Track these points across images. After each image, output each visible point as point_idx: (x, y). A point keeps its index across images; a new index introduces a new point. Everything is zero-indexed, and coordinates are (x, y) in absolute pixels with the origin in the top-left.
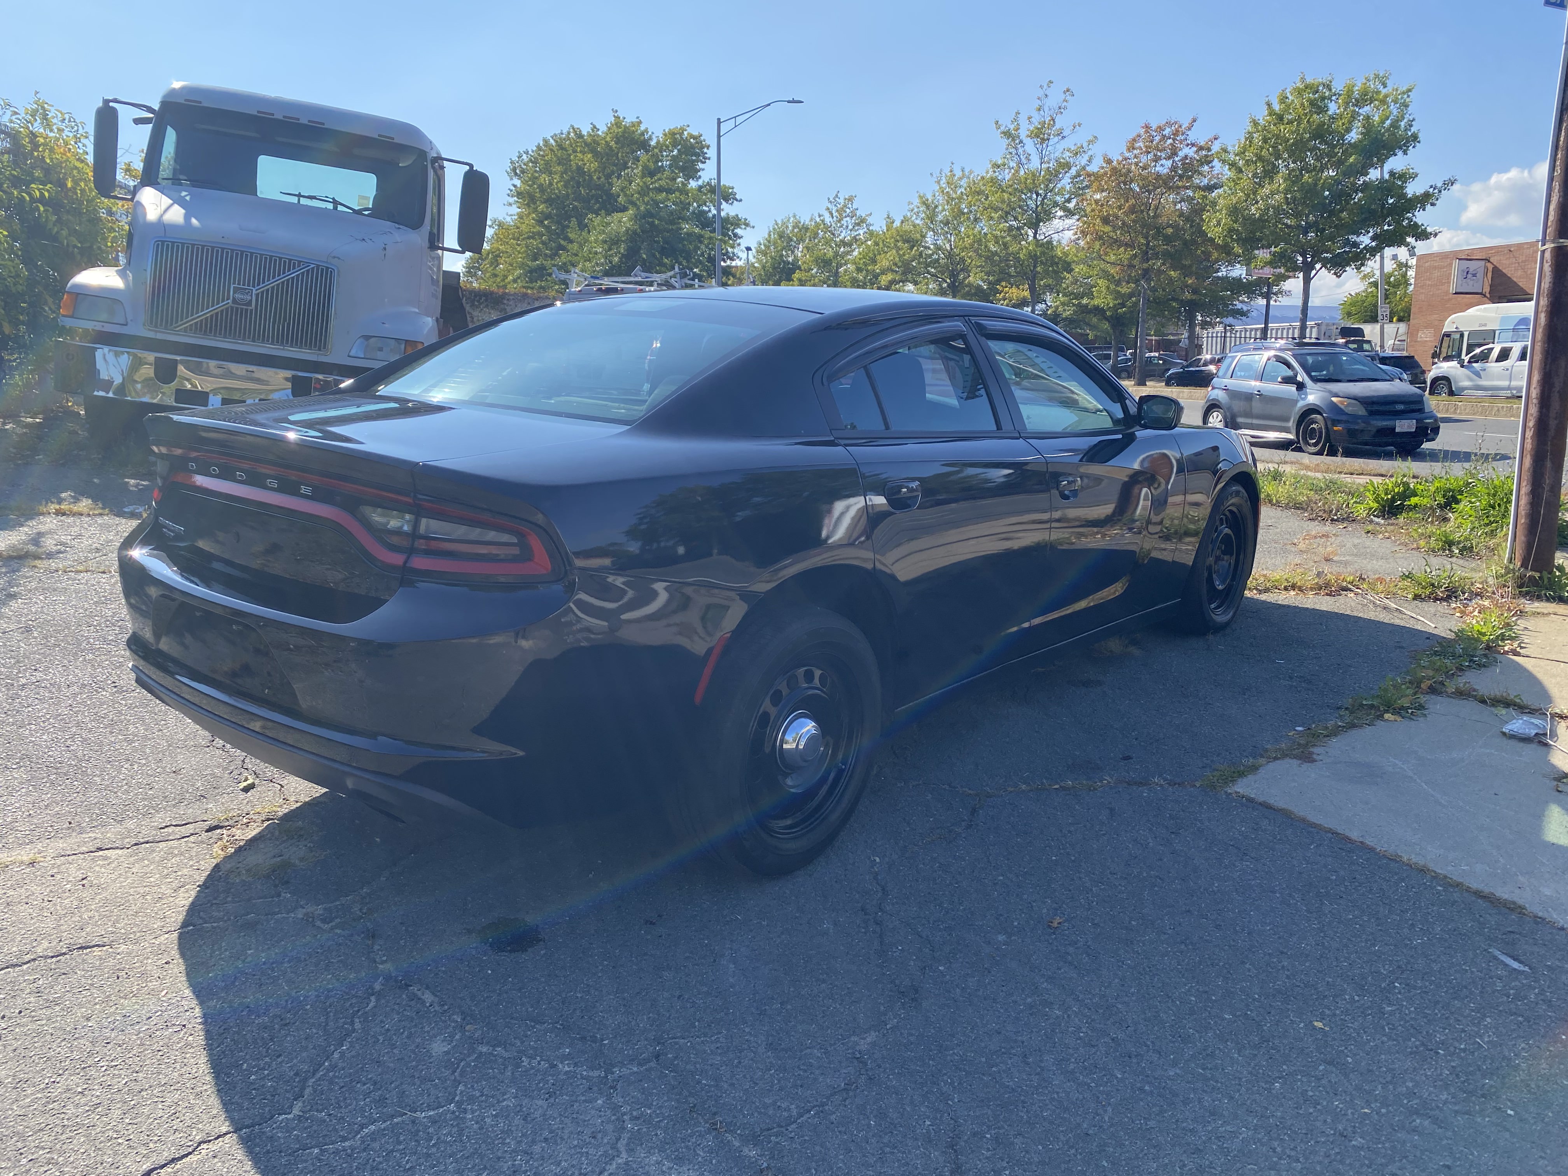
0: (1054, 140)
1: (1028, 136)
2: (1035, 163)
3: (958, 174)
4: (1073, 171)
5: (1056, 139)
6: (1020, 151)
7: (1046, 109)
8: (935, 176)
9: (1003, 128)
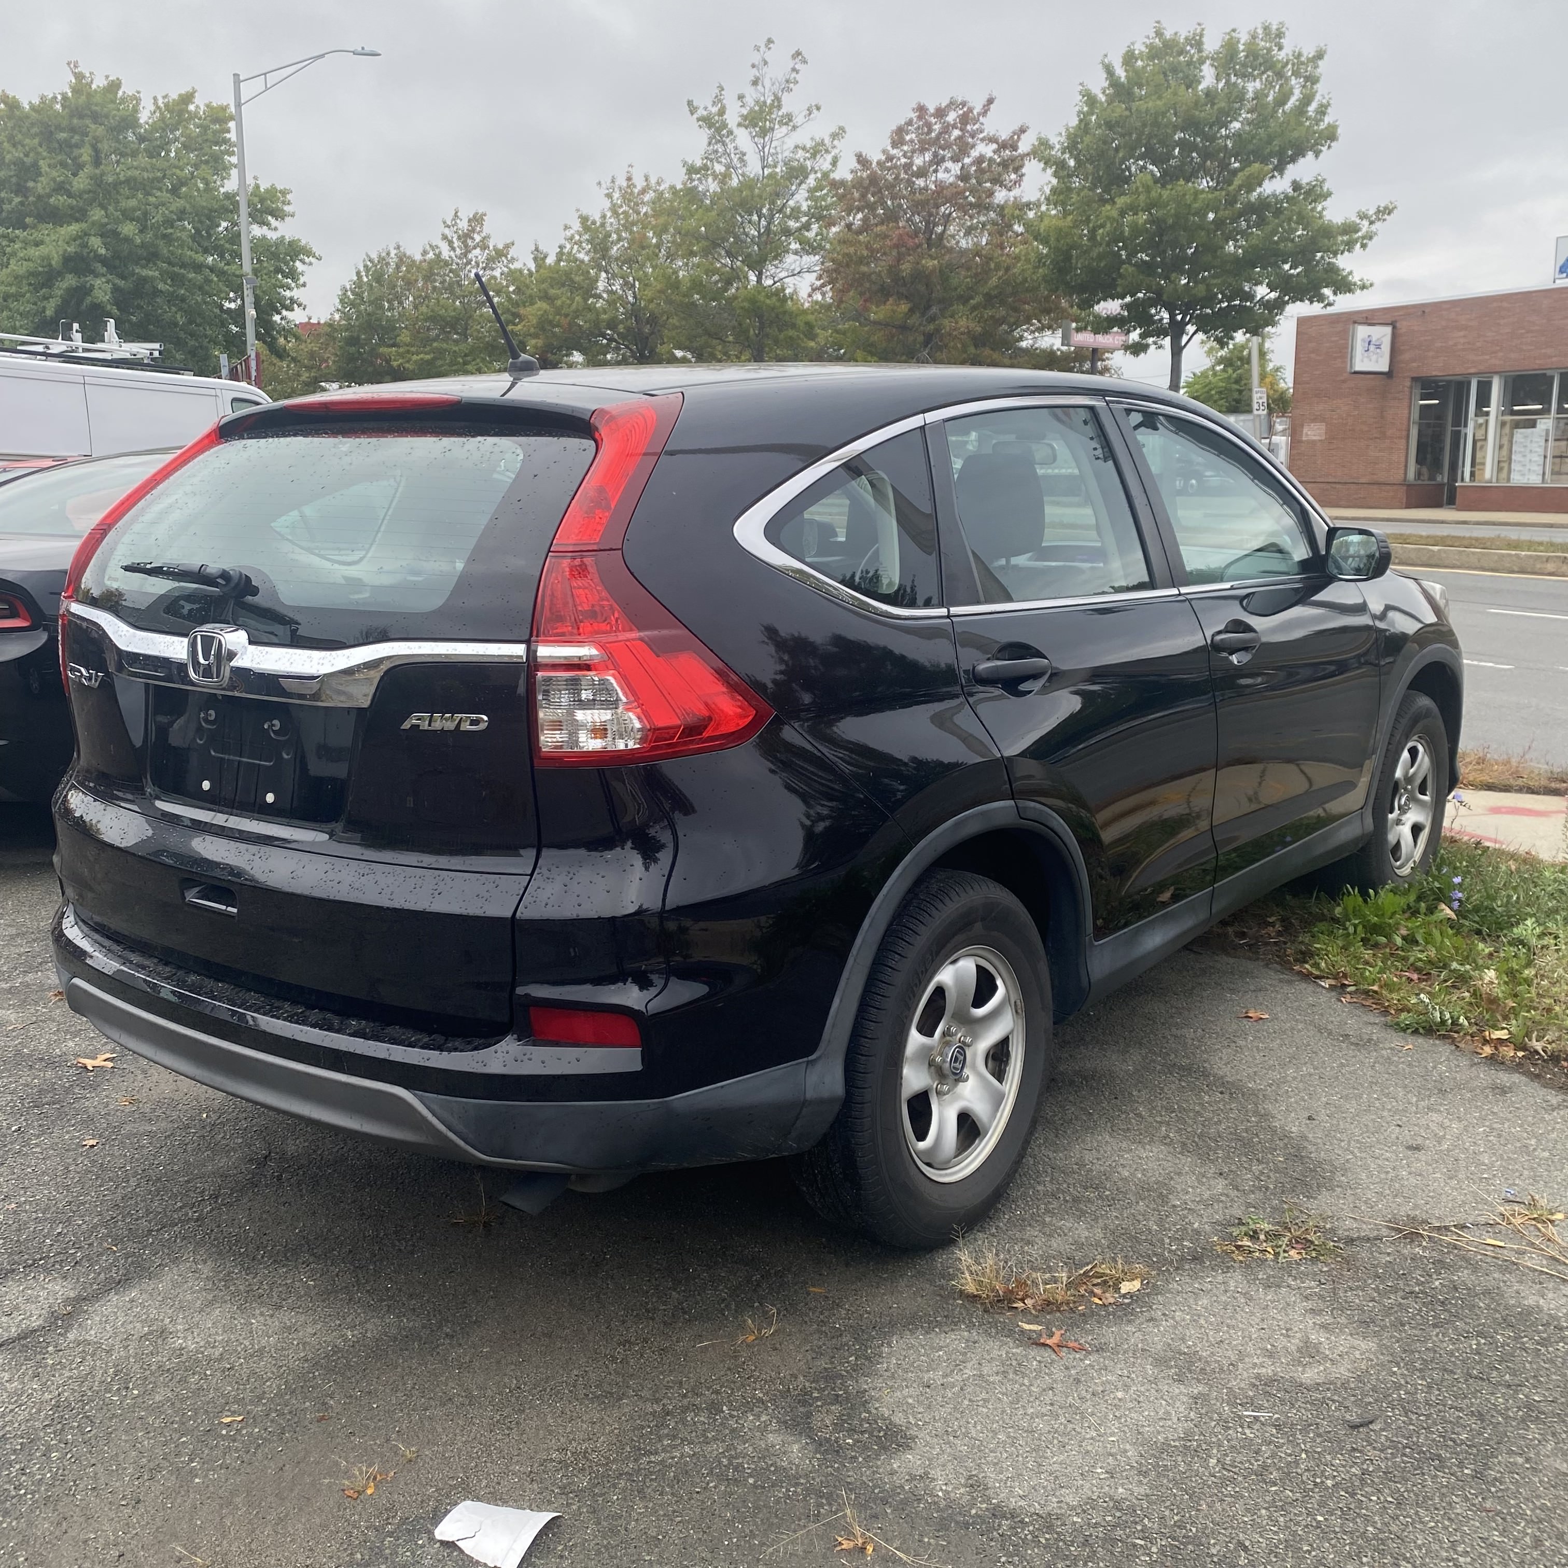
0: (780, 131)
1: (739, 125)
2: (754, 168)
3: (640, 184)
4: (811, 181)
5: (784, 129)
6: (731, 146)
7: (767, 83)
8: (604, 186)
9: (701, 112)
